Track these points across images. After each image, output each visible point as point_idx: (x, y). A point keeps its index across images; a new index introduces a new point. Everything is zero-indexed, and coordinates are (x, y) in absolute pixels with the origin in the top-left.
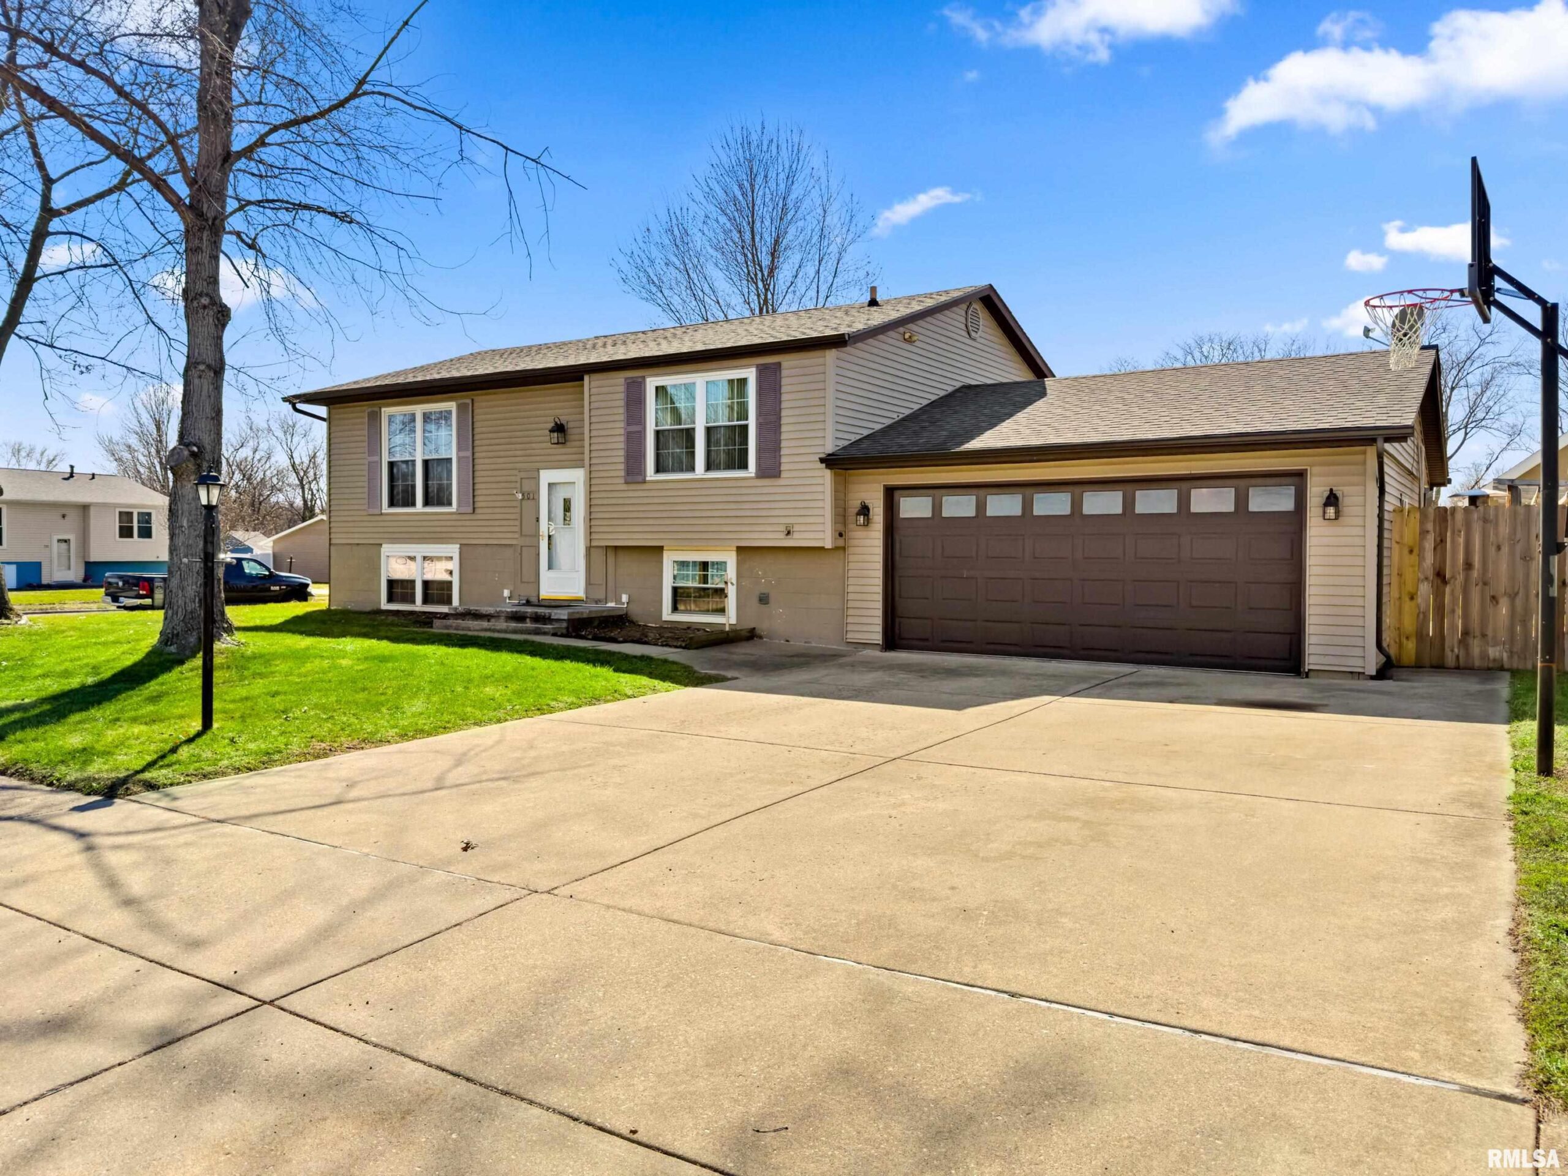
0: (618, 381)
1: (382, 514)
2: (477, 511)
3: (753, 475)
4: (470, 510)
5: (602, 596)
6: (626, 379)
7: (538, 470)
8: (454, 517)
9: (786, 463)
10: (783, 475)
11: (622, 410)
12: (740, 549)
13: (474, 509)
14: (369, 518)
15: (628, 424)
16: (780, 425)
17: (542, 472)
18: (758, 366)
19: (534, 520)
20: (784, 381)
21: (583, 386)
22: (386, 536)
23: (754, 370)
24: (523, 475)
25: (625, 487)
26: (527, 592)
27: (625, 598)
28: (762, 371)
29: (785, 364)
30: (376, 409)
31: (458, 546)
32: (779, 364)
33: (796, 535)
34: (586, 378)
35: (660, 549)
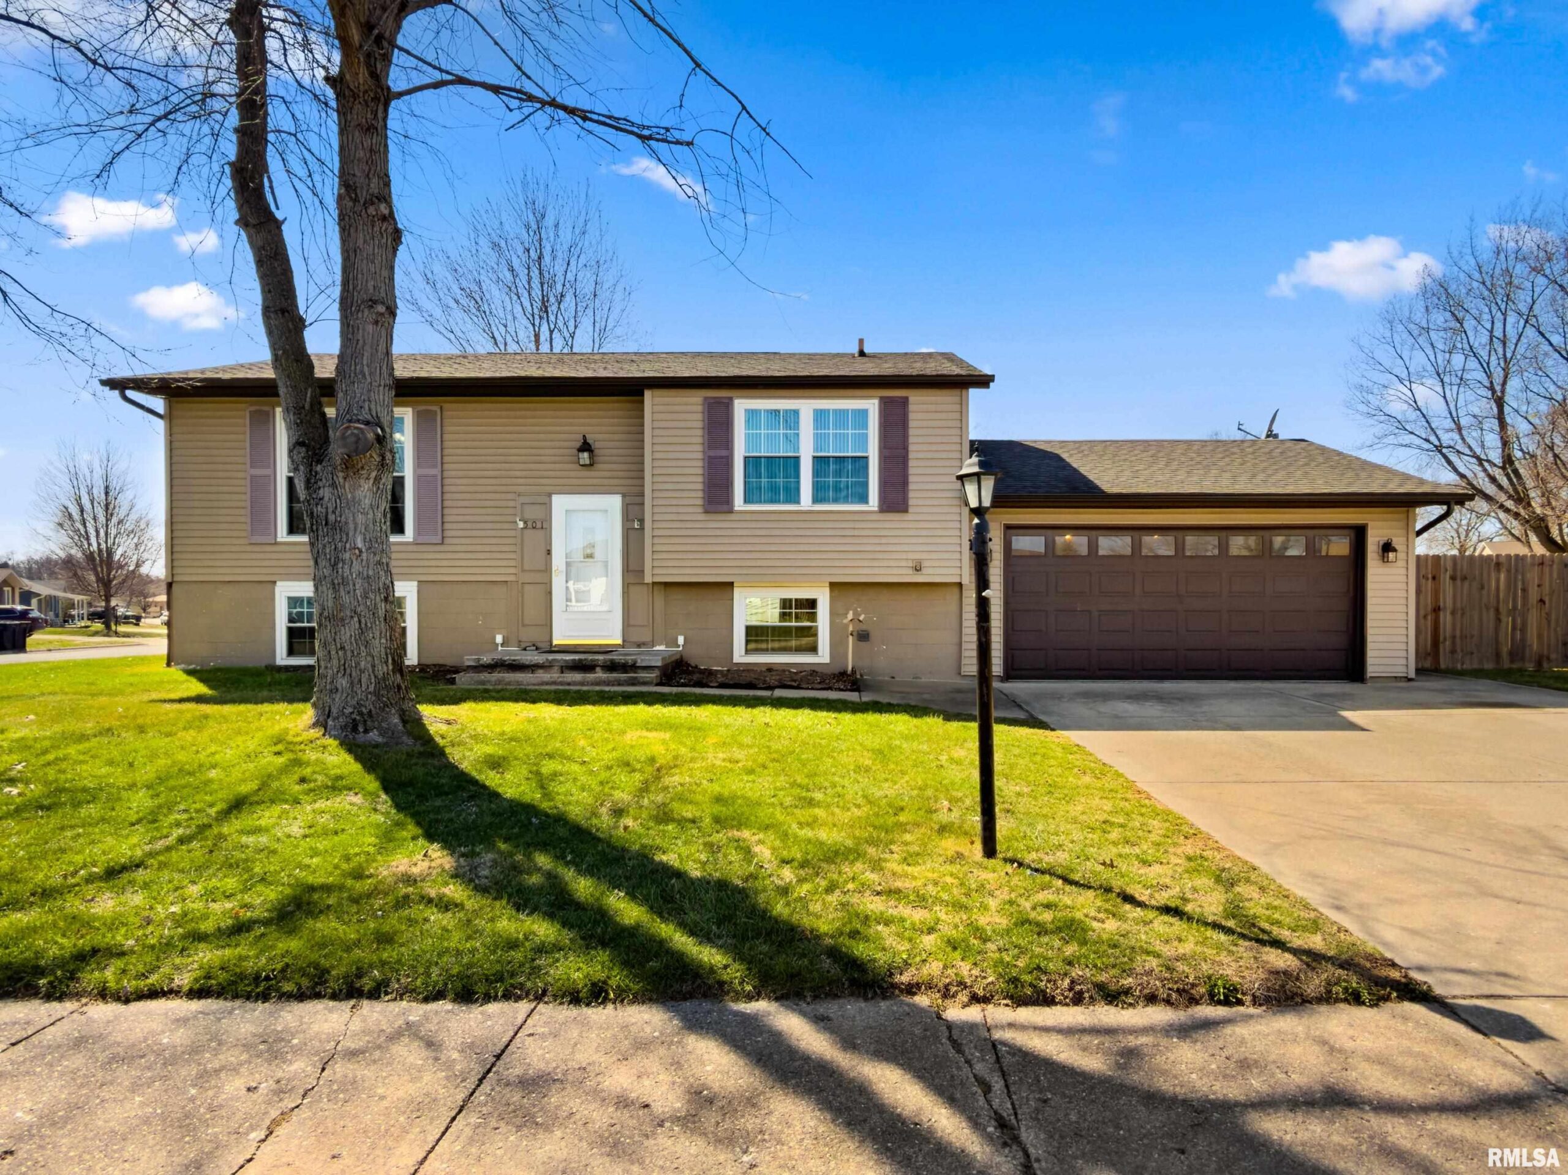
0: (694, 402)
1: (276, 543)
2: (447, 541)
3: (876, 509)
4: (438, 539)
5: (647, 638)
6: (706, 398)
7: (550, 495)
8: (410, 548)
9: (914, 497)
10: (911, 510)
11: (699, 432)
12: (833, 586)
13: (443, 538)
14: (249, 548)
15: (710, 448)
16: (907, 460)
17: (555, 498)
18: (882, 399)
19: (544, 552)
20: (911, 416)
21: (642, 402)
22: (282, 571)
23: (876, 402)
24: (522, 499)
25: (702, 517)
26: (530, 635)
27: (681, 640)
28: (885, 403)
29: (912, 399)
30: (266, 408)
31: (415, 583)
32: (907, 398)
33: (924, 571)
34: (648, 394)
35: (731, 584)
